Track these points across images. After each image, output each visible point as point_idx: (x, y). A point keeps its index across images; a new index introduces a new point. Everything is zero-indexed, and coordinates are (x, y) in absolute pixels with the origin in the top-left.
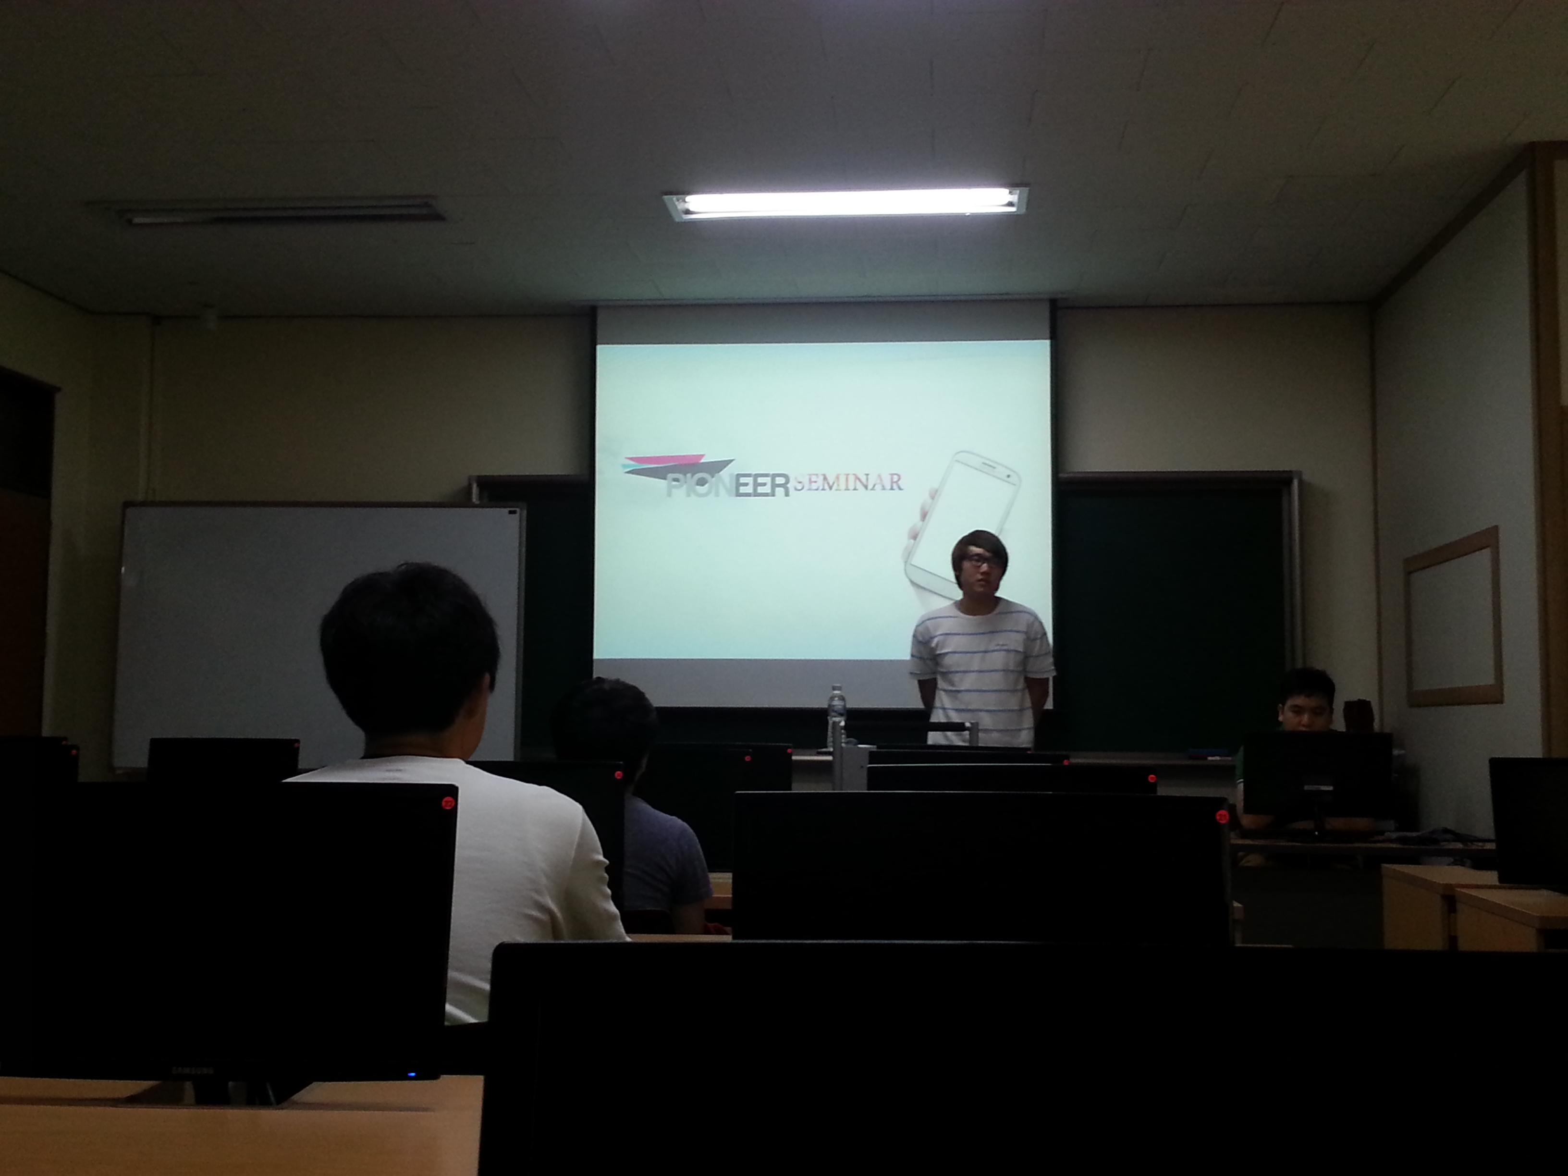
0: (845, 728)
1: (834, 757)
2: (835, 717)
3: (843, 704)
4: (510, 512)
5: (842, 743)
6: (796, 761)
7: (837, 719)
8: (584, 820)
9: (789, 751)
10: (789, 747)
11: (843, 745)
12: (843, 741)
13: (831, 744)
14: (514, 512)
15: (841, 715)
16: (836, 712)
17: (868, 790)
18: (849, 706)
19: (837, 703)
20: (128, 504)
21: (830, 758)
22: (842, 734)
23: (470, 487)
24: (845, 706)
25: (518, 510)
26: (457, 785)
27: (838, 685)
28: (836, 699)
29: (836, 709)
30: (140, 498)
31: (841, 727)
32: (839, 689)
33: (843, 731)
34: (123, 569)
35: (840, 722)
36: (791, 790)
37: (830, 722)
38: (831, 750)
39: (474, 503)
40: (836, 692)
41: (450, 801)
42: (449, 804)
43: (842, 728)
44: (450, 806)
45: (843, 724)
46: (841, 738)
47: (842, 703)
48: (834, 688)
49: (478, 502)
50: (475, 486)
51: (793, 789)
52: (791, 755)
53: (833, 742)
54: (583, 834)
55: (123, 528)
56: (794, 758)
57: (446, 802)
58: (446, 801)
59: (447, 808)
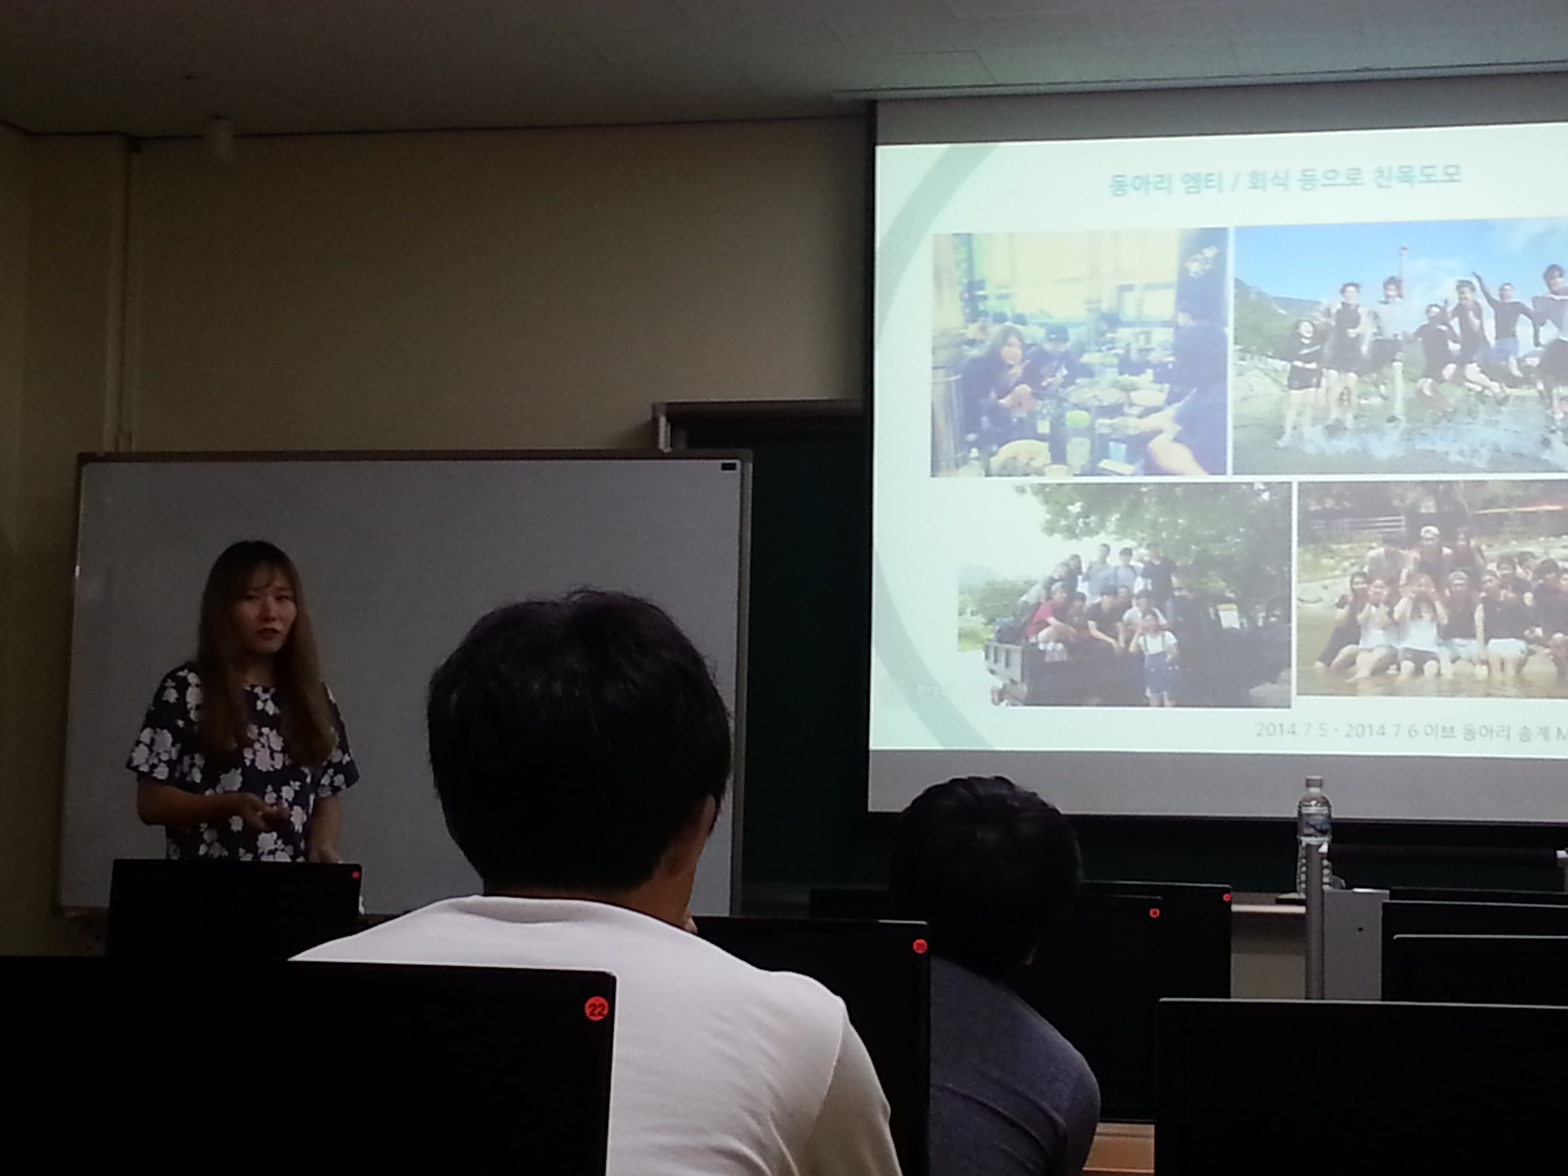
0: (1330, 856)
1: (1307, 910)
2: (1310, 835)
3: (1326, 812)
4: (725, 467)
5: (1323, 884)
6: (1240, 914)
7: (1313, 841)
8: (846, 1031)
9: (1226, 897)
10: (1227, 891)
11: (1326, 888)
12: (1326, 880)
13: (1303, 886)
14: (732, 467)
15: (1323, 833)
16: (1314, 827)
17: (1383, 1000)
18: (1337, 814)
19: (1313, 809)
20: (85, 458)
21: (1301, 910)
22: (1323, 868)
23: (655, 421)
24: (1329, 816)
25: (737, 462)
26: (614, 973)
27: (1318, 777)
28: (1313, 803)
29: (1311, 823)
30: (108, 447)
31: (1322, 854)
32: (1320, 784)
33: (1325, 862)
34: (77, 569)
35: (1320, 846)
36: (1229, 997)
37: (1304, 844)
38: (1303, 896)
39: (661, 451)
40: (1315, 790)
41: (601, 1005)
42: (598, 1010)
43: (1322, 856)
44: (600, 1014)
45: (1324, 849)
46: (1322, 876)
47: (1325, 810)
48: (1309, 783)
49: (668, 450)
50: (663, 421)
51: (1232, 995)
52: (1229, 904)
53: (1306, 882)
54: (843, 1064)
55: (77, 503)
56: (1235, 908)
57: (593, 1007)
58: (591, 1006)
59: (593, 1018)
